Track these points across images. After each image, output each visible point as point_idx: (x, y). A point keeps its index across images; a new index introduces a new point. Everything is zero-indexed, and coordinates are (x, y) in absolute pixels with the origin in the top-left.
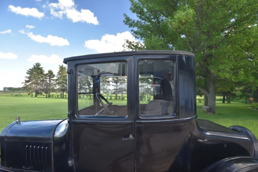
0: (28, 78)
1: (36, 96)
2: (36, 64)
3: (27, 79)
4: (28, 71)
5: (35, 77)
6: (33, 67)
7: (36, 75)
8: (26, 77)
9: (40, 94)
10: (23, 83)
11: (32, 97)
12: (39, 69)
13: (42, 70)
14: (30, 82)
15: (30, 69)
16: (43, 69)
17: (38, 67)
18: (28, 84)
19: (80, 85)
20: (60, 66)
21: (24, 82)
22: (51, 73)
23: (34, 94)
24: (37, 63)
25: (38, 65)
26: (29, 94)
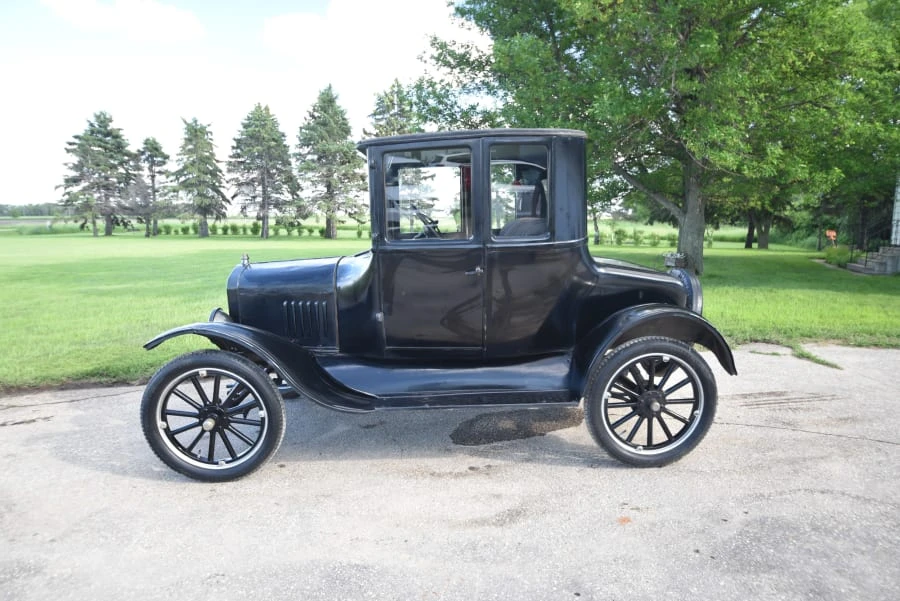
0: (76, 167)
1: (108, 232)
2: (98, 117)
3: (73, 174)
4: (70, 144)
5: (98, 165)
6: (87, 127)
7: (101, 157)
8: (66, 164)
9: (122, 227)
10: (57, 187)
11: (96, 235)
12: (108, 134)
13: (117, 137)
14: (84, 184)
15: (76, 137)
16: (121, 133)
17: (105, 127)
18: (75, 189)
19: (264, 191)
20: (185, 122)
21: (63, 183)
22: (153, 151)
23: (101, 223)
24: (98, 114)
25: (104, 120)
26: (82, 227)
